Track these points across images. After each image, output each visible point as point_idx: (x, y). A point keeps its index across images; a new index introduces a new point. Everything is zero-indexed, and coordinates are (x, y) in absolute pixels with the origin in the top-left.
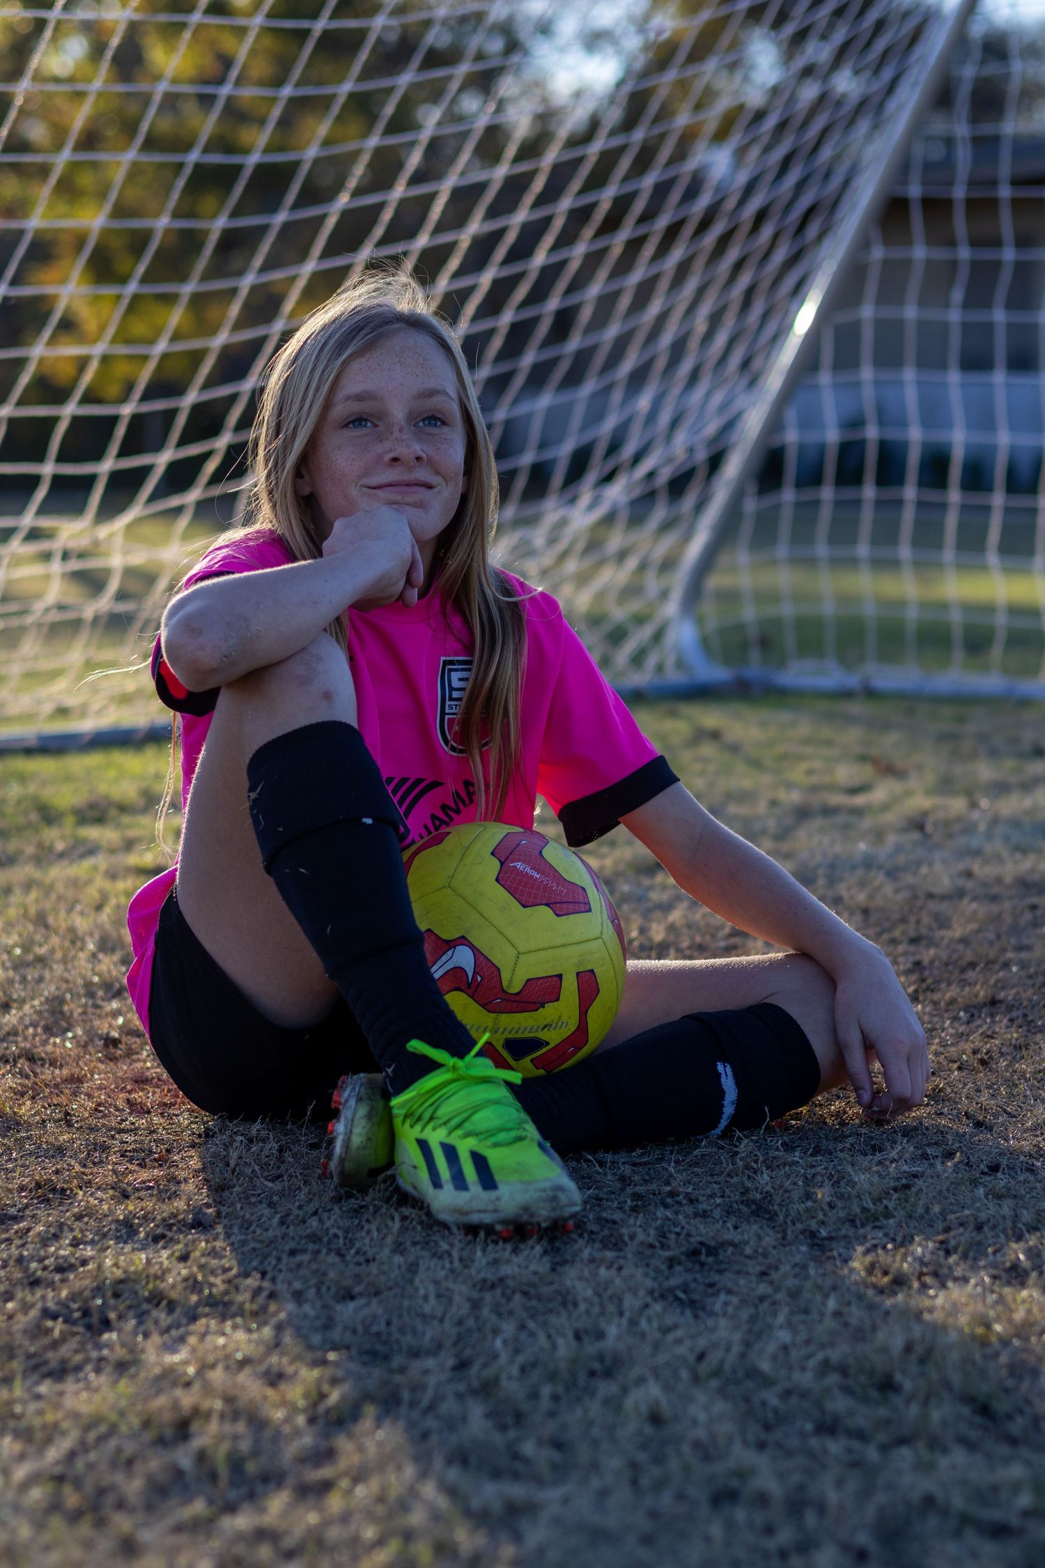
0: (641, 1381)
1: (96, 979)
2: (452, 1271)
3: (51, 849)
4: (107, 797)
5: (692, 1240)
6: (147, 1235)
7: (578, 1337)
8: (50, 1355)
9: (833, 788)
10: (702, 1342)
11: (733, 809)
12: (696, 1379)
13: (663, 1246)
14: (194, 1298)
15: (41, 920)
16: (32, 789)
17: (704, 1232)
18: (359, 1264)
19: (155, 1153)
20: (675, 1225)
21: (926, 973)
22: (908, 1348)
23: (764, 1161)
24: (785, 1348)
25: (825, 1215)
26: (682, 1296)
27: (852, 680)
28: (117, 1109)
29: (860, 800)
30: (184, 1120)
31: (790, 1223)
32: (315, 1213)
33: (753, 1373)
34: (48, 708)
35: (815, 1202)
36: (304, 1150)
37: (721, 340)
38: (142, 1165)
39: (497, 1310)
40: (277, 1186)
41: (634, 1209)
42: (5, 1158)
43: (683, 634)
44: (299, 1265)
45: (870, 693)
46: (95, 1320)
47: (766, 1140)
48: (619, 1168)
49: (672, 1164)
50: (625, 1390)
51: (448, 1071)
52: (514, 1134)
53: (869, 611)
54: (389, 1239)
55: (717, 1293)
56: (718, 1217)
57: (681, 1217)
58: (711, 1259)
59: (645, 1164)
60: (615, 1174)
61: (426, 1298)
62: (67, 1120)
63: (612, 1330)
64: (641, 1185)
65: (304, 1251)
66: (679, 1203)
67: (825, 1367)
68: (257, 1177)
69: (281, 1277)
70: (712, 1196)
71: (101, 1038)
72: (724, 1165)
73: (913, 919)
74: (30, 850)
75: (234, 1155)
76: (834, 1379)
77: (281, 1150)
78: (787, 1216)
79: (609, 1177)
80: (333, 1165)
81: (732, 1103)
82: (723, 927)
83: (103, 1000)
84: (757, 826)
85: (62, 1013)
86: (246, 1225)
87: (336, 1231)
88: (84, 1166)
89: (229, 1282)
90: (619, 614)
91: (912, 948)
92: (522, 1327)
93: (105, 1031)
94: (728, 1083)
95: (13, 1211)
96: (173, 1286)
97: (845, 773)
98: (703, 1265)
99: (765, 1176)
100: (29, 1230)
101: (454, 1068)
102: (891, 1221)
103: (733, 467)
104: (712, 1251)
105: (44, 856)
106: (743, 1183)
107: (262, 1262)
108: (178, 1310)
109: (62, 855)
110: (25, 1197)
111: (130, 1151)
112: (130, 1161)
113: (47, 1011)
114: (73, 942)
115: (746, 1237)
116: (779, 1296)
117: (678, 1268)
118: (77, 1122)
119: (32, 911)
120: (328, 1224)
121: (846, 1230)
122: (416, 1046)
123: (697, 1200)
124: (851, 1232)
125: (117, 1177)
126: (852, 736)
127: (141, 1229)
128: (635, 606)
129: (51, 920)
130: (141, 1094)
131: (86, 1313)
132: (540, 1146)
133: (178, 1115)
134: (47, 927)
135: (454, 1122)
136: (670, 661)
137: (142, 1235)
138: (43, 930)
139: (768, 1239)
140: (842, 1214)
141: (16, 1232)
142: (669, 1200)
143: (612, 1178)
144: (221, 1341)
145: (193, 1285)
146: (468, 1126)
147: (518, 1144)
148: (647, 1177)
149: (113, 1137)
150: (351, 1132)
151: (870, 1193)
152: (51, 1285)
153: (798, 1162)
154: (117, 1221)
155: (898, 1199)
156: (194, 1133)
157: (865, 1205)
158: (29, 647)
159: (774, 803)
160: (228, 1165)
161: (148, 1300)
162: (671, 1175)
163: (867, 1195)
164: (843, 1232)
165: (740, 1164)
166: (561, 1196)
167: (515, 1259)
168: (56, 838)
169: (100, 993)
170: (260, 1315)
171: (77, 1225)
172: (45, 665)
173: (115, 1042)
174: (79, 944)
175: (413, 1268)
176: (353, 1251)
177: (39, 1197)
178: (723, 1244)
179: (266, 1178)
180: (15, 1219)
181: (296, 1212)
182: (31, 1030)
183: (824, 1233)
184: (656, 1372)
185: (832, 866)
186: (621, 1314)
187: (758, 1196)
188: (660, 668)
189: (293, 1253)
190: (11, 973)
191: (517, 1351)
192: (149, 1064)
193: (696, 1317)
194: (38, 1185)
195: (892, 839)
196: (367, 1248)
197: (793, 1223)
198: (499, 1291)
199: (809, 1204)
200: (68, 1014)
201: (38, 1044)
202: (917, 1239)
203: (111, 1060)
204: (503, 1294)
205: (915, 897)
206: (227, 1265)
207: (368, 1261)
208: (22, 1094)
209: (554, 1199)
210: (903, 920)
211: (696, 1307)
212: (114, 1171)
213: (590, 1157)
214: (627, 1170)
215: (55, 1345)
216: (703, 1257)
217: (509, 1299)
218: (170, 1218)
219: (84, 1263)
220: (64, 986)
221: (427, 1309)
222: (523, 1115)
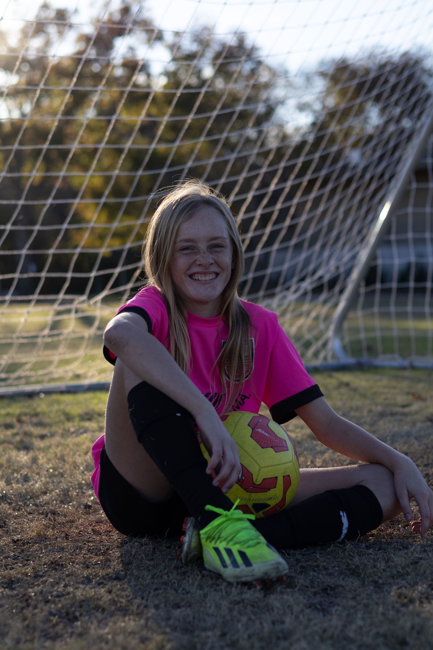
0: (298, 640)
1: (84, 482)
2: (222, 597)
3: (69, 430)
4: (93, 410)
5: (324, 584)
6: (96, 583)
7: (273, 623)
8: (51, 630)
9: (396, 405)
10: (325, 625)
11: (353, 414)
12: (322, 640)
13: (312, 587)
14: (113, 608)
15: (62, 459)
16: (62, 407)
17: (330, 581)
18: (183, 594)
19: (102, 550)
20: (318, 578)
21: (430, 478)
22: (413, 628)
23: (357, 553)
24: (361, 628)
25: (382, 574)
26: (319, 607)
27: (406, 363)
28: (88, 533)
29: (406, 410)
30: (115, 537)
31: (366, 577)
32: (167, 573)
33: (347, 638)
34: (70, 374)
35: (378, 569)
36: (164, 549)
37: (349, 221)
38: (96, 555)
39: (240, 612)
40: (152, 563)
41: (301, 572)
42: (40, 552)
43: (335, 344)
44: (158, 595)
45: (413, 367)
46: (71, 617)
47: (359, 545)
48: (296, 556)
49: (318, 554)
50: (291, 644)
51: (224, 517)
52: (255, 541)
53: (412, 334)
54: (196, 583)
55: (334, 606)
56: (336, 575)
57: (320, 575)
58: (332, 592)
59: (307, 554)
60: (294, 558)
61: (210, 607)
62: (67, 537)
63: (288, 620)
64: (305, 562)
65: (160, 589)
66: (320, 570)
67: (378, 634)
68: (144, 560)
69: (150, 599)
70: (334, 567)
71: (83, 505)
72: (340, 554)
73: (426, 457)
74: (60, 431)
75: (134, 550)
76: (380, 640)
77: (154, 549)
78: (365, 574)
79: (291, 559)
80: (183, 555)
81: (346, 528)
82: (346, 461)
83: (86, 490)
84: (363, 420)
85: (68, 495)
86: (137, 578)
87: (175, 581)
88: (72, 555)
89: (129, 601)
90: (308, 336)
91: (425, 468)
92: (250, 619)
93: (86, 502)
94: (345, 521)
95: (41, 573)
96: (105, 603)
97: (401, 399)
98: (328, 594)
99: (357, 558)
100: (46, 581)
101: (226, 516)
102: (409, 577)
103: (355, 275)
104: (332, 589)
105: (66, 433)
106: (347, 561)
107: (143, 593)
108: (106, 612)
109: (73, 433)
110: (46, 567)
111: (92, 549)
112: (91, 554)
113: (62, 494)
114: (75, 467)
115: (347, 583)
116: (360, 607)
117: (318, 596)
118: (71, 538)
119: (59, 455)
120: (171, 578)
121: (390, 580)
122: (209, 507)
123: (328, 569)
124: (392, 581)
125: (85, 559)
126: (404, 385)
127: (94, 580)
128: (315, 332)
129: (66, 458)
130: (98, 527)
131: (68, 614)
132: (267, 545)
133: (113, 535)
134: (64, 461)
135: (229, 539)
136: (330, 355)
137: (94, 583)
138: (63, 463)
139: (356, 584)
140: (389, 574)
141: (42, 582)
142: (316, 569)
143: (292, 560)
144: (123, 624)
145: (114, 602)
146: (235, 540)
147: (258, 546)
148: (307, 559)
149: (85, 544)
150: (191, 541)
151: (401, 565)
152: (54, 602)
153: (371, 553)
154: (84, 577)
155: (413, 568)
156: (119, 542)
157: (398, 570)
158: (62, 349)
159: (370, 411)
160: (131, 554)
161: (94, 609)
162: (317, 558)
163: (400, 566)
164: (389, 581)
165: (347, 553)
166: (280, 566)
167: (249, 592)
168: (71, 426)
169: (85, 488)
170: (139, 615)
171: (67, 579)
172: (68, 356)
173: (89, 507)
174: (77, 468)
175: (205, 596)
176: (181, 589)
177: (52, 568)
178: (338, 586)
179: (148, 560)
180: (41, 576)
181: (158, 573)
182: (55, 502)
183: (380, 581)
184: (305, 637)
185: (393, 436)
186: (292, 614)
187: (353, 567)
188: (325, 358)
189: (156, 589)
190: (48, 479)
191: (247, 629)
192: (103, 516)
193: (324, 615)
194: (52, 563)
195: (419, 425)
196: (187, 588)
197: (368, 577)
198: (241, 605)
199: (375, 570)
200: (71, 495)
201: (57, 508)
202: (419, 583)
203: (87, 514)
204: (243, 606)
205: (427, 448)
206: (128, 594)
207: (187, 593)
208: (49, 527)
209: (277, 568)
210: (422, 457)
211: (325, 611)
212: (84, 558)
213: (284, 551)
214: (299, 557)
215: (54, 626)
216: (329, 591)
217: (245, 608)
218: (106, 576)
219: (68, 594)
220: (70, 484)
221: (210, 612)
222: (258, 533)
